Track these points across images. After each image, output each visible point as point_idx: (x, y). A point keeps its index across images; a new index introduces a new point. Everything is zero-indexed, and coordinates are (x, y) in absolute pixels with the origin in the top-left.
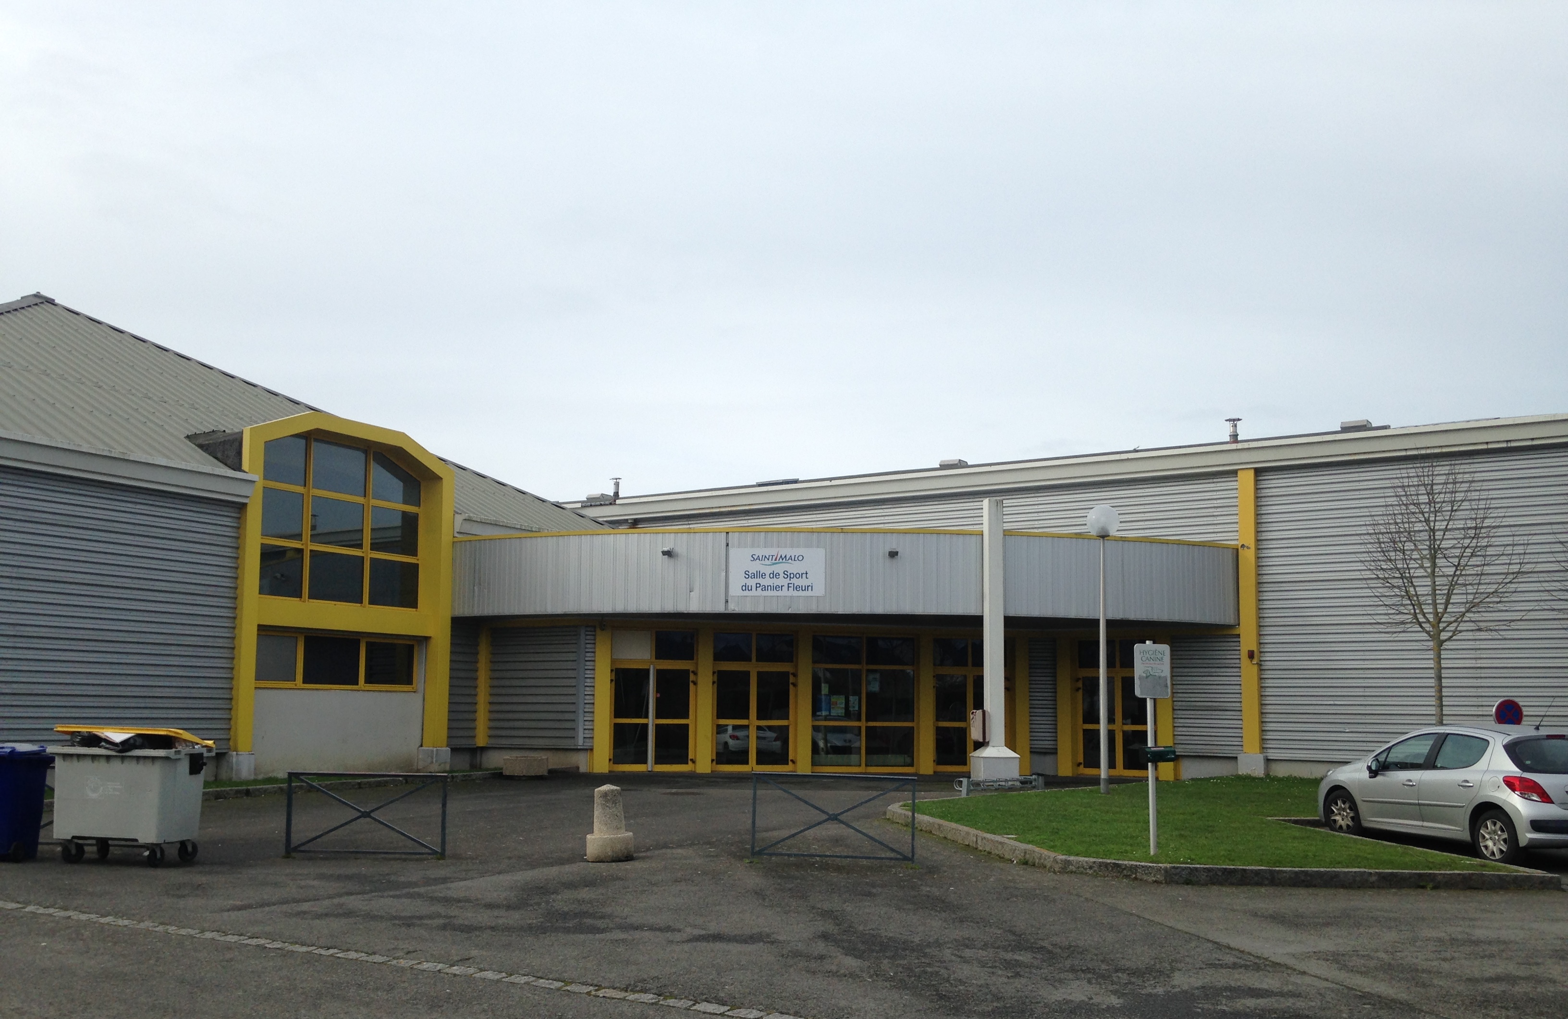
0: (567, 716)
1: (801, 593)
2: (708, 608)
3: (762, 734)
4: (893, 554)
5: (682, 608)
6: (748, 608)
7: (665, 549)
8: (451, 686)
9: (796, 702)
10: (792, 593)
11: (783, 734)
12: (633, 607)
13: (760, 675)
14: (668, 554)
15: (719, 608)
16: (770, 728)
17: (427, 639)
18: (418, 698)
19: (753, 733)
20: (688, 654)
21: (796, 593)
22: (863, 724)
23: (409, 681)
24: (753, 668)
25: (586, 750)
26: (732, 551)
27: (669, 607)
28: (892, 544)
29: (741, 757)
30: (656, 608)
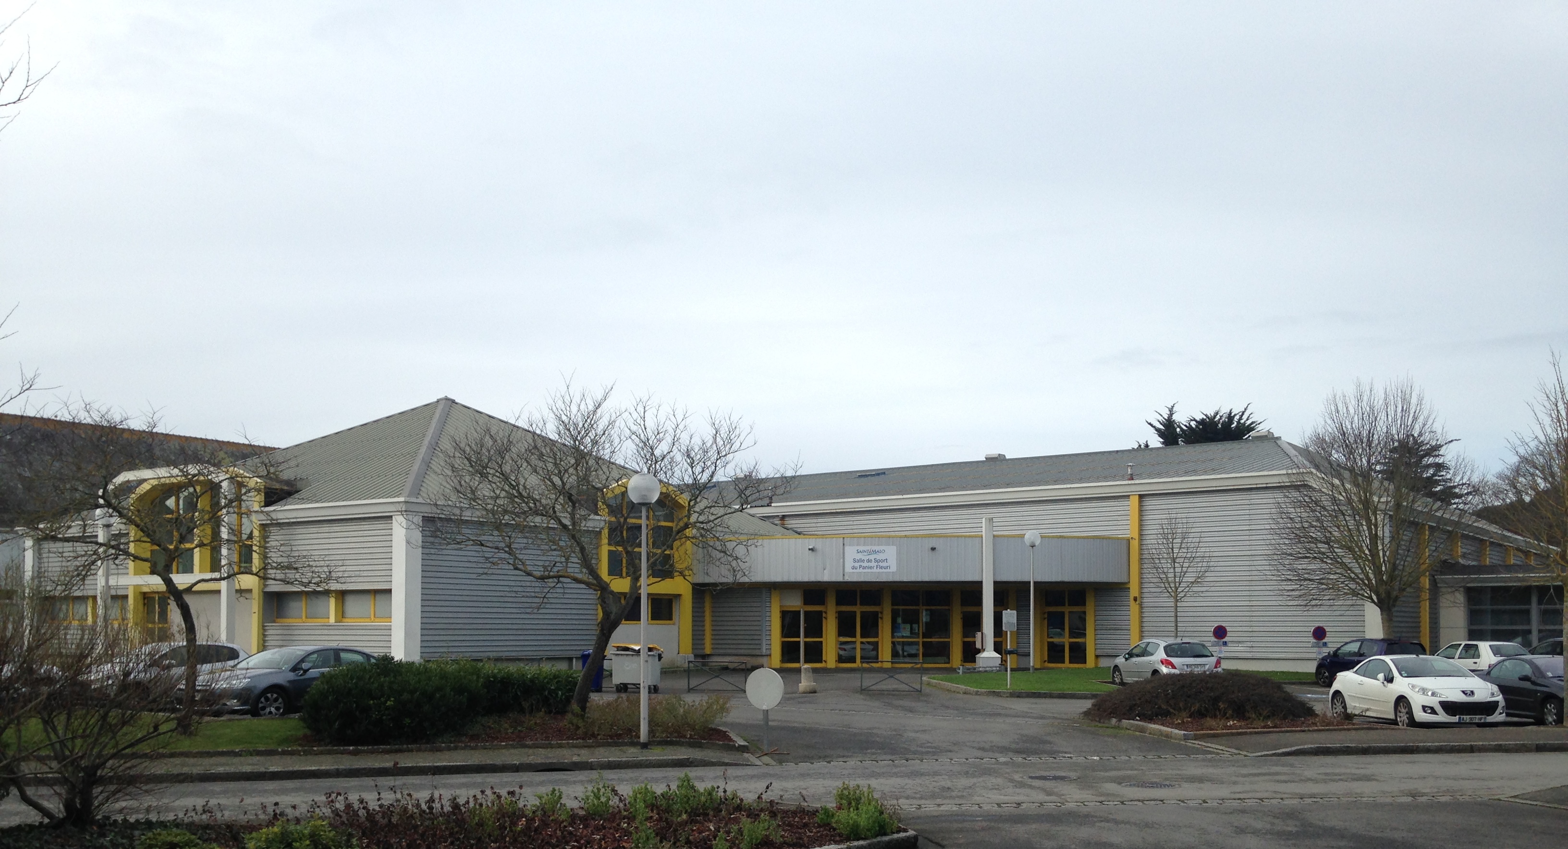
0: (756, 637)
1: (884, 570)
2: (834, 579)
3: (864, 646)
4: (933, 549)
5: (820, 579)
6: (855, 579)
7: (810, 547)
8: (693, 621)
9: (883, 627)
10: (879, 570)
11: (876, 646)
12: (792, 579)
13: (862, 612)
14: (812, 550)
15: (840, 579)
16: (868, 643)
17: (680, 595)
18: (676, 628)
19: (858, 646)
20: (822, 602)
21: (881, 570)
22: (920, 640)
23: (670, 619)
24: (858, 609)
25: (767, 655)
26: (847, 548)
27: (813, 578)
28: (933, 543)
29: (852, 660)
30: (806, 579)
